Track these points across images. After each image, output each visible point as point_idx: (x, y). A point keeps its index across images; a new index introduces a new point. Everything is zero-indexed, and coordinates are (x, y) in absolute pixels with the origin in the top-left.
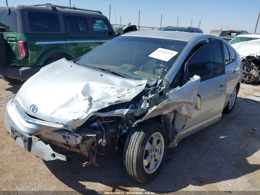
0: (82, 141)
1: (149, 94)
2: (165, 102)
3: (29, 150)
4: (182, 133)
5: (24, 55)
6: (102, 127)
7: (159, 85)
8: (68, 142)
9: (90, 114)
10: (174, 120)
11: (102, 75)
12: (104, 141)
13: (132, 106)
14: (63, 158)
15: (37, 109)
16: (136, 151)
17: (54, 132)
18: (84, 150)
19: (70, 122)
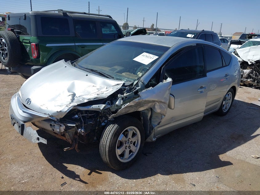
0: (65, 130)
1: (125, 92)
2: (137, 100)
3: (22, 134)
4: (158, 129)
5: (36, 55)
6: (82, 119)
7: (135, 85)
8: (54, 130)
9: (70, 107)
10: (151, 117)
11: (87, 75)
12: (83, 131)
13: (108, 102)
14: (44, 141)
15: (31, 102)
16: (109, 140)
17: (43, 121)
18: (68, 138)
19: (54, 113)
